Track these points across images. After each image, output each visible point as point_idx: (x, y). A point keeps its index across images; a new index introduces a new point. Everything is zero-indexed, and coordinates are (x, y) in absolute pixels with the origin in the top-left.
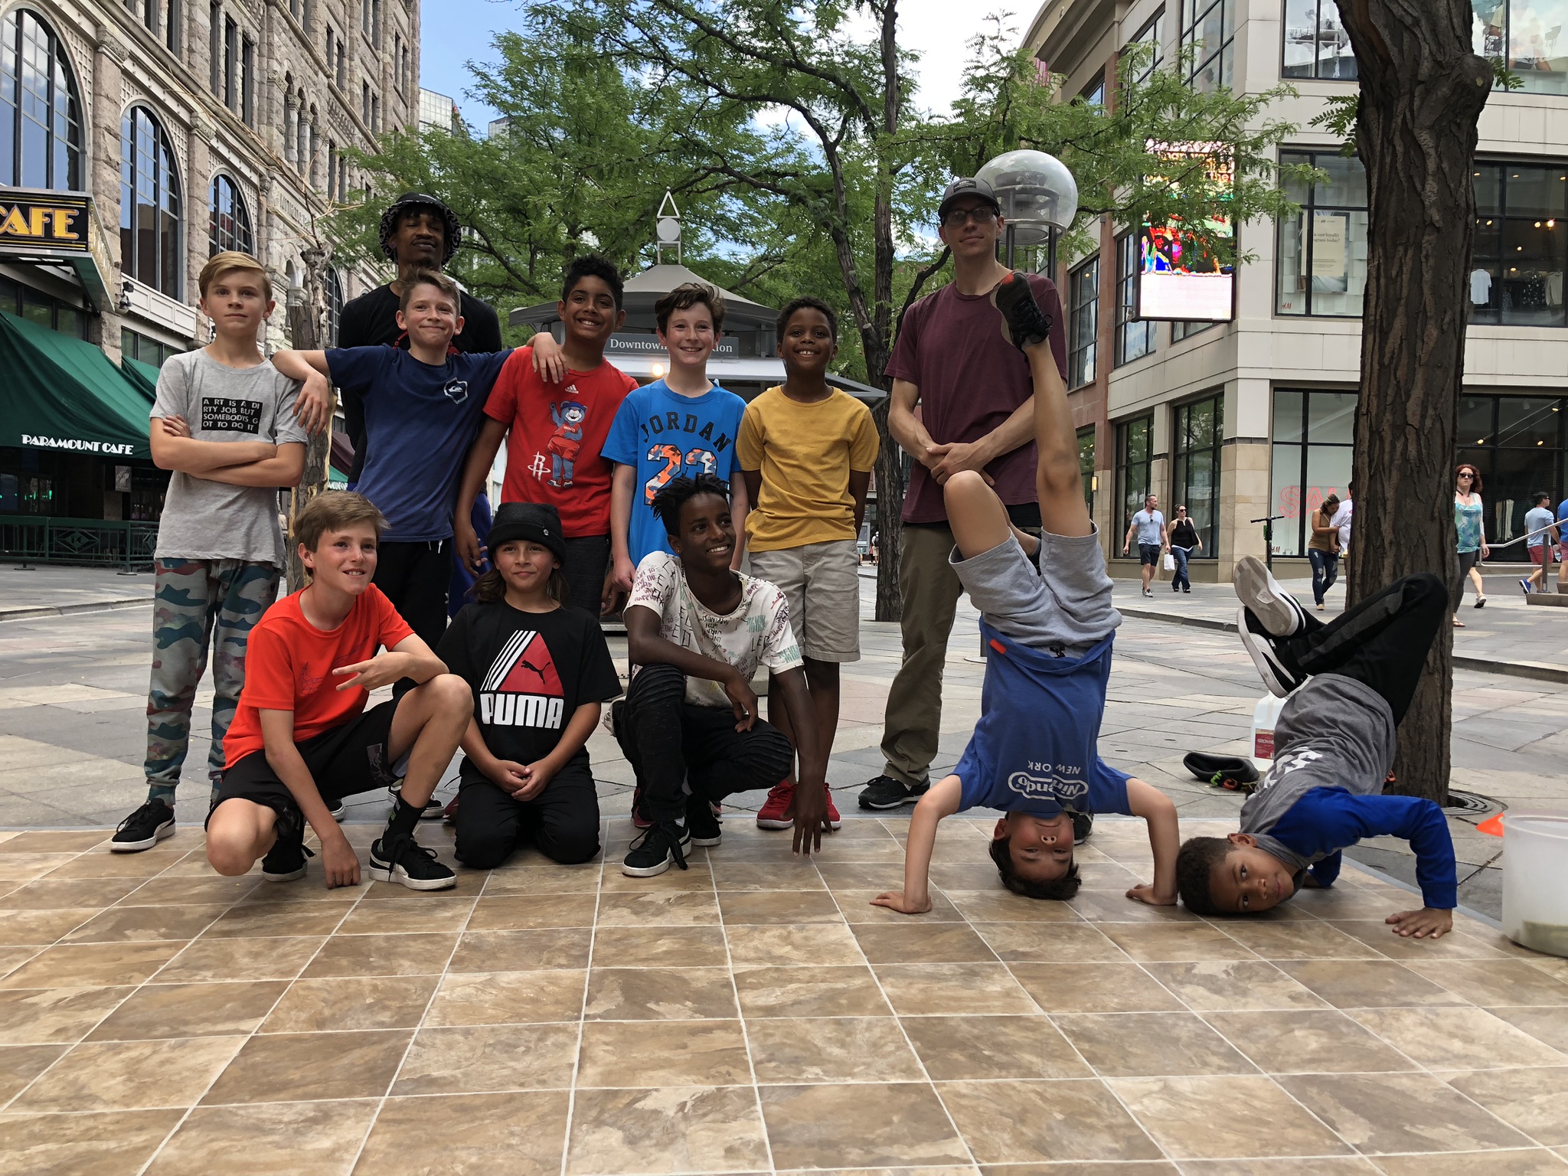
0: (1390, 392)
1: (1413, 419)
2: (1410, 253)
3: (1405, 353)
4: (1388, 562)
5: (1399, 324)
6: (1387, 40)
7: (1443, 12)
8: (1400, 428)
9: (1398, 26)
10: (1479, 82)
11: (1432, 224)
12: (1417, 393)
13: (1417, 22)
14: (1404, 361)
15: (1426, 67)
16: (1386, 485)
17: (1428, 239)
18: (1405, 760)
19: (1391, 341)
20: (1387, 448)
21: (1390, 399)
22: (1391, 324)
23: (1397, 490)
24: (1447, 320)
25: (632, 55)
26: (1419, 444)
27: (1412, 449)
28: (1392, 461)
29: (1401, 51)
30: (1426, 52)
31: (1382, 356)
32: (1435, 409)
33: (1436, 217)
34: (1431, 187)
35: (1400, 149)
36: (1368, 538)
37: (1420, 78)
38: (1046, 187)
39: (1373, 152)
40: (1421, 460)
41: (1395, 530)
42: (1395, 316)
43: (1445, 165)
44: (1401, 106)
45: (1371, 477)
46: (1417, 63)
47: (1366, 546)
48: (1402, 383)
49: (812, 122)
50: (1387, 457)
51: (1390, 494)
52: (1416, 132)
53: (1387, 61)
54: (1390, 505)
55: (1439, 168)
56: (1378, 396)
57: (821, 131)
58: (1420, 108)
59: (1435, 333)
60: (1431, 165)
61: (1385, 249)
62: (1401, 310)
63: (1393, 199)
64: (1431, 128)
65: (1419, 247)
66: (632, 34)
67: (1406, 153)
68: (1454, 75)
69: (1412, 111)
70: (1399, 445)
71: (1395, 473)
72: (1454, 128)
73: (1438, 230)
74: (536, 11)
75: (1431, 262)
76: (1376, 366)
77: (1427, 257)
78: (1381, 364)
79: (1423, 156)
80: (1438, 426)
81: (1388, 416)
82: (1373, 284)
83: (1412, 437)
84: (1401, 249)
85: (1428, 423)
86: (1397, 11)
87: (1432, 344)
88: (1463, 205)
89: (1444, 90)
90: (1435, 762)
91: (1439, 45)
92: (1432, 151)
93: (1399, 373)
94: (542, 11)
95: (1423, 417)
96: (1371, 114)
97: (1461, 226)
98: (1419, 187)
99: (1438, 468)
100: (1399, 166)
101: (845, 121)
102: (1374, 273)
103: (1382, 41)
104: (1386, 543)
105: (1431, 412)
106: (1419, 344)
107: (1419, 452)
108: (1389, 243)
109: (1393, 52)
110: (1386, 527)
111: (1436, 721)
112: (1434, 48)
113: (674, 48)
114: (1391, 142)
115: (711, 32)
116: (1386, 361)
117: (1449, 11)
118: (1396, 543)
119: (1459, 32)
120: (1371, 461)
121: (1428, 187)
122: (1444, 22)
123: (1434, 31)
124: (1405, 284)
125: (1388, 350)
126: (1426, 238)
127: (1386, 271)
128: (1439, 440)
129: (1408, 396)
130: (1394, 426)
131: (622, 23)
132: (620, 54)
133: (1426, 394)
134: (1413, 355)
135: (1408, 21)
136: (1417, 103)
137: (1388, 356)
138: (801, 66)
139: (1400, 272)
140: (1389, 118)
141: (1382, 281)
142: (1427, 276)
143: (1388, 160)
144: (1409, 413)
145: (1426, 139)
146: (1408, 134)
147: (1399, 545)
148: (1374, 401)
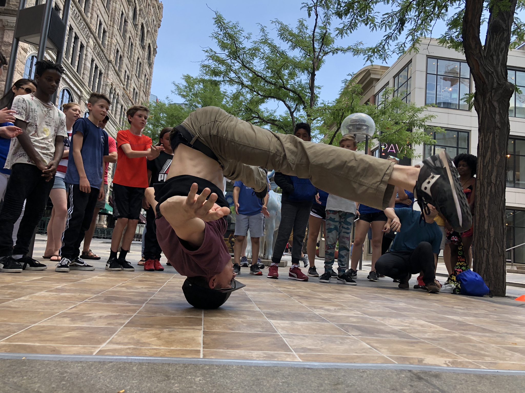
0: (486, 173)
1: (494, 181)
2: (492, 135)
3: (490, 162)
4: (487, 223)
5: (489, 154)
6: (485, 77)
7: (500, 71)
8: (489, 183)
9: (487, 73)
10: (511, 89)
11: (498, 127)
12: (494, 174)
13: (493, 73)
14: (490, 164)
15: (495, 85)
16: (486, 200)
17: (497, 131)
18: (493, 282)
19: (486, 158)
20: (486, 189)
21: (486, 175)
22: (486, 154)
23: (489, 201)
24: (503, 153)
25: (231, 81)
26: (495, 188)
27: (493, 190)
28: (487, 193)
29: (488, 80)
30: (495, 81)
31: (483, 163)
32: (500, 178)
33: (499, 125)
34: (497, 117)
35: (488, 106)
36: (480, 216)
37: (494, 88)
38: (366, 124)
39: (480, 107)
40: (496, 193)
41: (488, 212)
42: (487, 152)
43: (501, 111)
44: (488, 95)
45: (481, 198)
46: (493, 84)
47: (480, 218)
48: (490, 171)
49: (286, 105)
50: (486, 192)
51: (487, 202)
52: (493, 102)
53: (484, 83)
54: (487, 206)
55: (500, 112)
56: (483, 174)
57: (289, 108)
58: (494, 96)
59: (499, 157)
60: (497, 111)
61: (484, 133)
62: (489, 150)
63: (486, 120)
64: (497, 101)
65: (494, 133)
66: (232, 75)
67: (490, 108)
68: (504, 87)
69: (491, 96)
70: (489, 189)
71: (488, 197)
72: (503, 101)
73: (500, 129)
74: (204, 66)
75: (498, 137)
76: (482, 166)
77: (496, 136)
78: (483, 165)
79: (495, 108)
80: (501, 183)
81: (486, 180)
82: (480, 143)
83: (493, 186)
84: (489, 133)
85: (498, 182)
86: (488, 70)
87: (498, 160)
88: (507, 122)
89: (501, 91)
90: (502, 283)
91: (499, 79)
92: (497, 107)
93: (489, 168)
94: (206, 66)
95: (496, 181)
96: (479, 97)
97: (506, 128)
98: (494, 117)
99: (501, 195)
100: (488, 111)
101: (296, 106)
102: (481, 140)
103: (483, 77)
104: (486, 217)
105: (498, 179)
106: (495, 160)
107: (495, 191)
108: (485, 132)
109: (486, 80)
110: (486, 212)
111: (502, 271)
112: (498, 80)
113: (245, 80)
114: (485, 105)
115: (258, 76)
116: (485, 164)
117: (502, 71)
118: (489, 217)
119: (504, 76)
120: (481, 193)
121: (496, 117)
122: (500, 73)
123: (497, 75)
124: (490, 143)
125: (485, 162)
126: (496, 131)
127: (484, 139)
128: (501, 187)
129: (492, 175)
130: (487, 182)
131: (230, 72)
132: (228, 81)
133: (497, 174)
134: (493, 163)
135: (490, 72)
136: (493, 94)
137: (485, 163)
138: (285, 88)
139: (489, 139)
140: (484, 98)
141: (483, 142)
142: (497, 141)
143: (484, 109)
144: (492, 179)
145: (496, 104)
146: (490, 102)
147: (490, 217)
148: (482, 176)
